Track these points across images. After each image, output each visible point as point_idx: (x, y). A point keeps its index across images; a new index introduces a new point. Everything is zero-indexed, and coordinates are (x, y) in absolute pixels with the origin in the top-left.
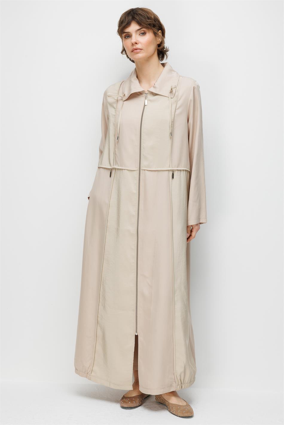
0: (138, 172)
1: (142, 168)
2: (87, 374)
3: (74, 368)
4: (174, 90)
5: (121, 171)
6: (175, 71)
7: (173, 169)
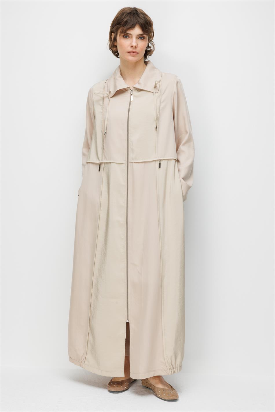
0: (126, 164)
1: (129, 161)
2: (81, 362)
3: (68, 357)
4: (158, 85)
5: (110, 164)
6: (157, 69)
7: (160, 159)
